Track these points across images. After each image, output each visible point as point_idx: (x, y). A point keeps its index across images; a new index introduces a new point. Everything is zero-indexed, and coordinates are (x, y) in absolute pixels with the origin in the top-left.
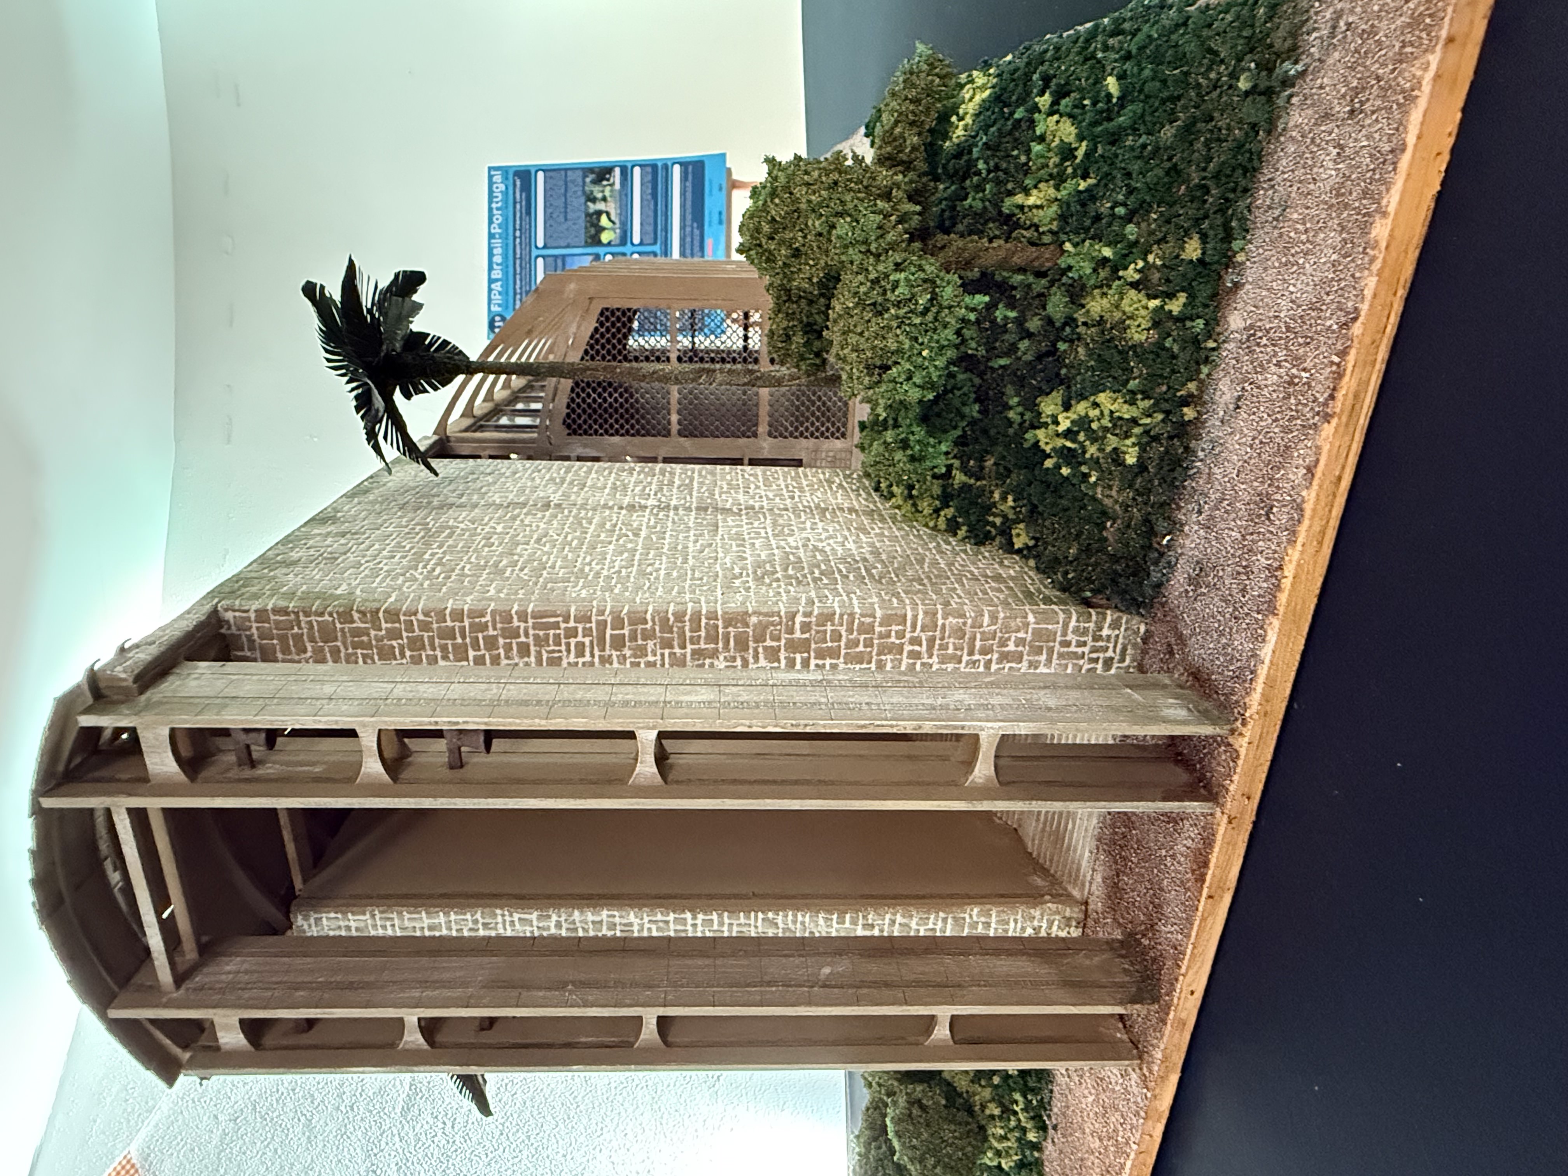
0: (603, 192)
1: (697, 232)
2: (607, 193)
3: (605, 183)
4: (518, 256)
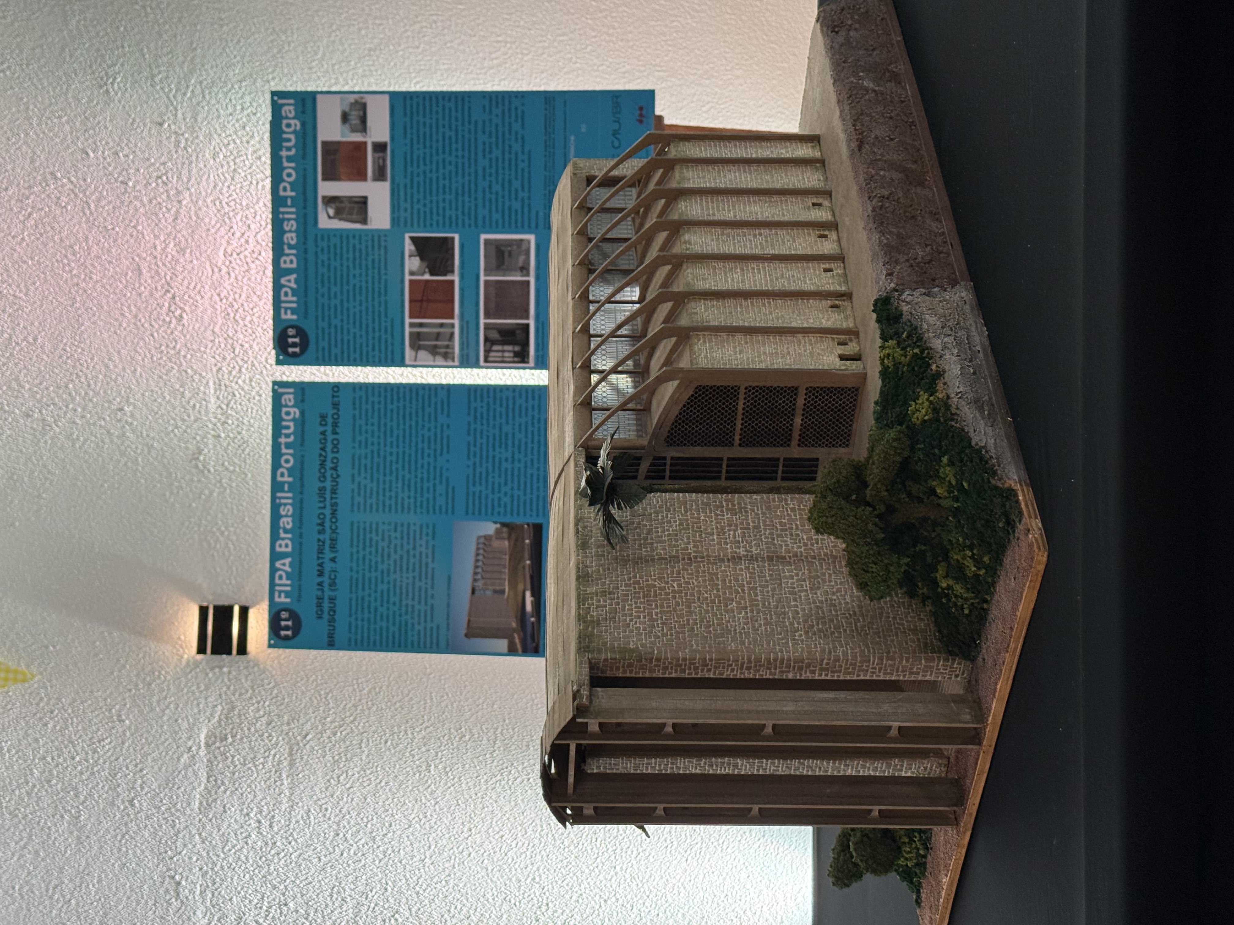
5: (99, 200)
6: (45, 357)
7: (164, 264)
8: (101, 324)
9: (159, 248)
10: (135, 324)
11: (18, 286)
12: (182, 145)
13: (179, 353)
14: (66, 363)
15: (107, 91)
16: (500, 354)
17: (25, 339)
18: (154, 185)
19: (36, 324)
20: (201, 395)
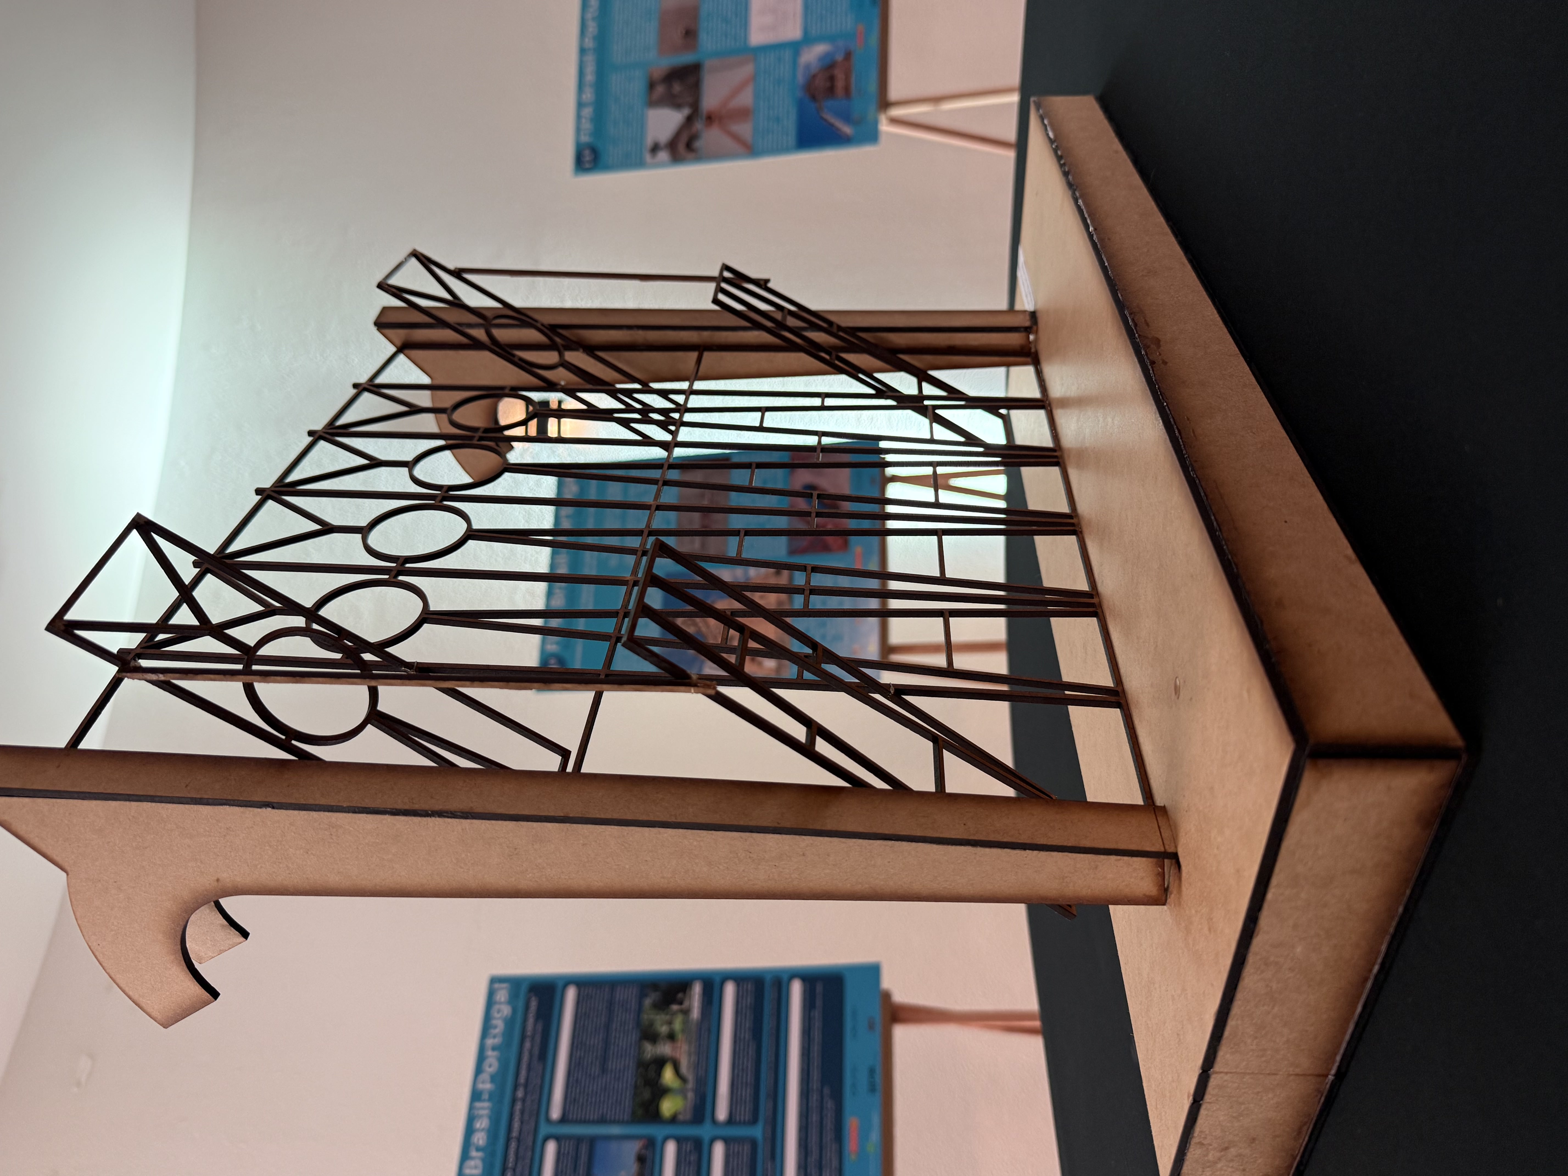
0: (670, 1023)
1: (830, 1104)
2: (678, 1025)
3: (675, 1007)
4: (515, 1134)
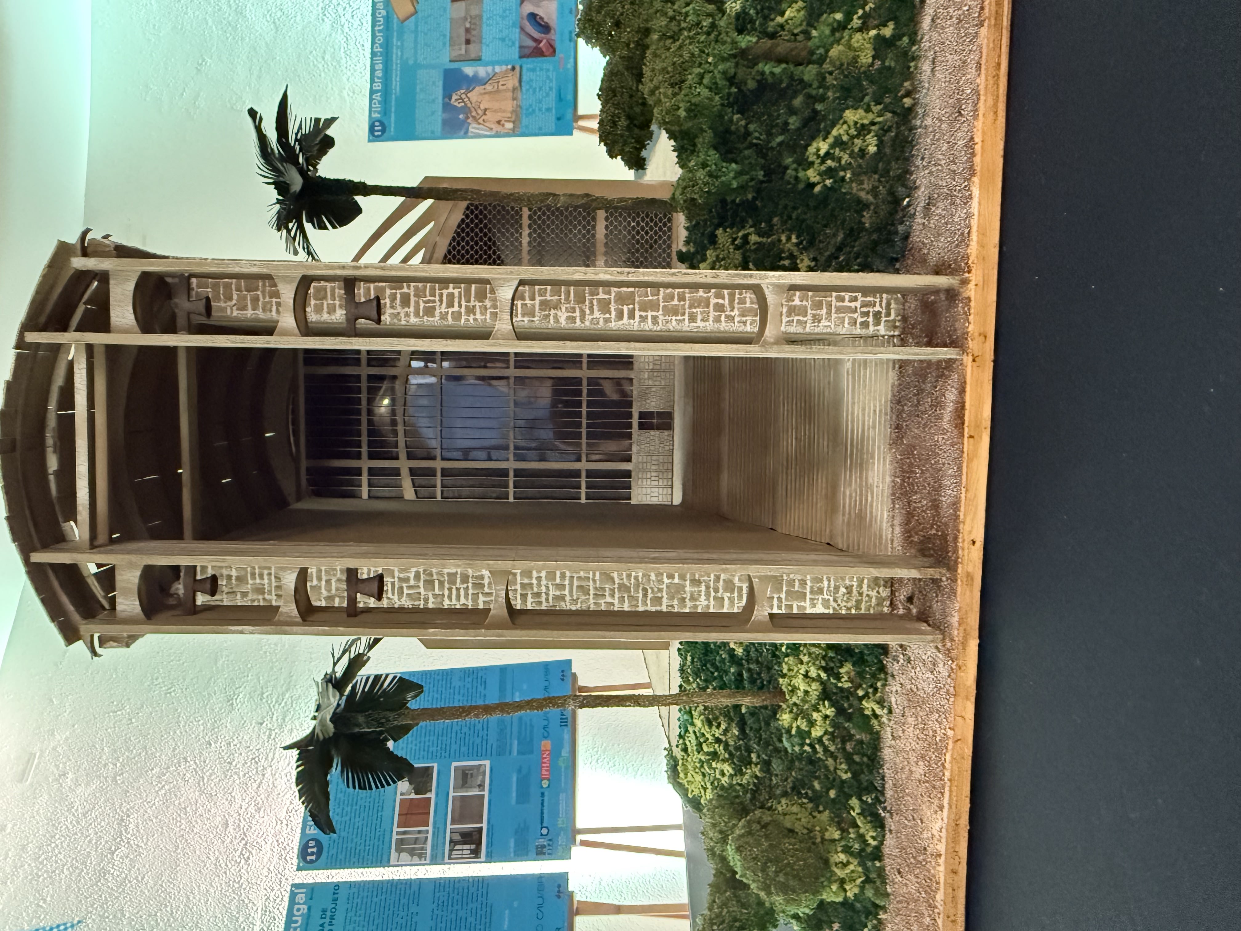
5: (211, 775)
6: (146, 891)
7: (245, 820)
8: (192, 865)
9: (243, 807)
10: (215, 864)
11: (142, 839)
12: (272, 737)
13: (241, 886)
14: (160, 896)
15: (232, 704)
16: (460, 852)
17: (137, 877)
18: (249, 764)
19: (147, 866)
20: (251, 918)
